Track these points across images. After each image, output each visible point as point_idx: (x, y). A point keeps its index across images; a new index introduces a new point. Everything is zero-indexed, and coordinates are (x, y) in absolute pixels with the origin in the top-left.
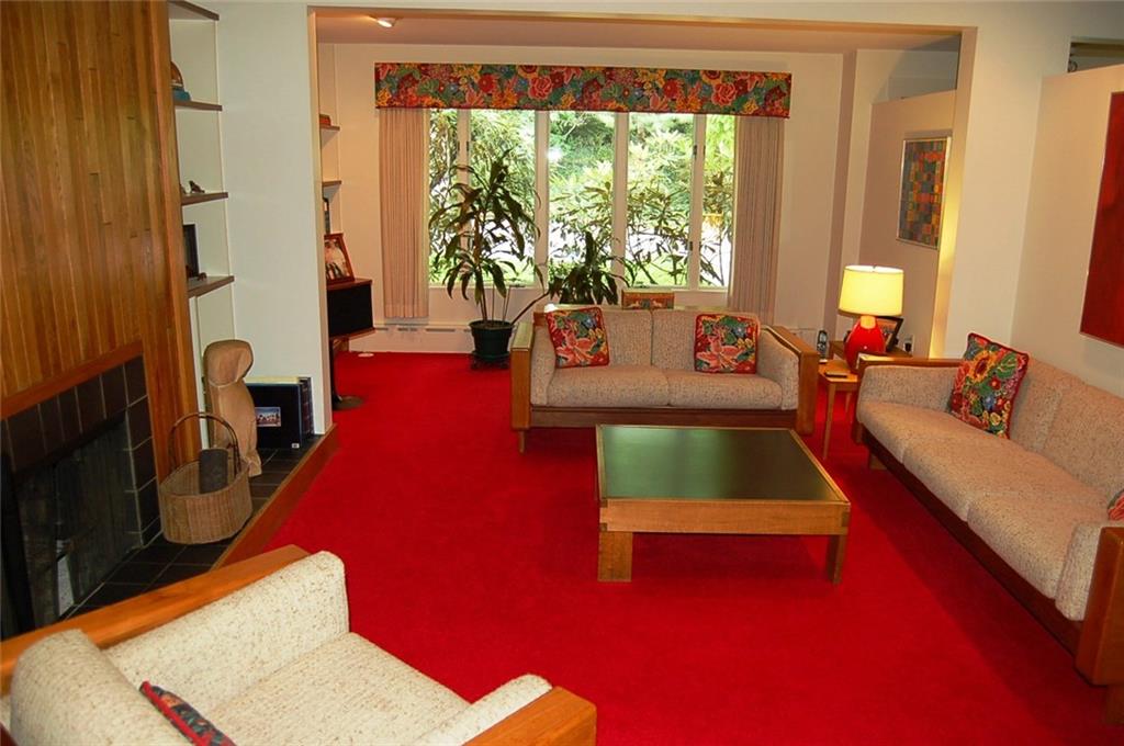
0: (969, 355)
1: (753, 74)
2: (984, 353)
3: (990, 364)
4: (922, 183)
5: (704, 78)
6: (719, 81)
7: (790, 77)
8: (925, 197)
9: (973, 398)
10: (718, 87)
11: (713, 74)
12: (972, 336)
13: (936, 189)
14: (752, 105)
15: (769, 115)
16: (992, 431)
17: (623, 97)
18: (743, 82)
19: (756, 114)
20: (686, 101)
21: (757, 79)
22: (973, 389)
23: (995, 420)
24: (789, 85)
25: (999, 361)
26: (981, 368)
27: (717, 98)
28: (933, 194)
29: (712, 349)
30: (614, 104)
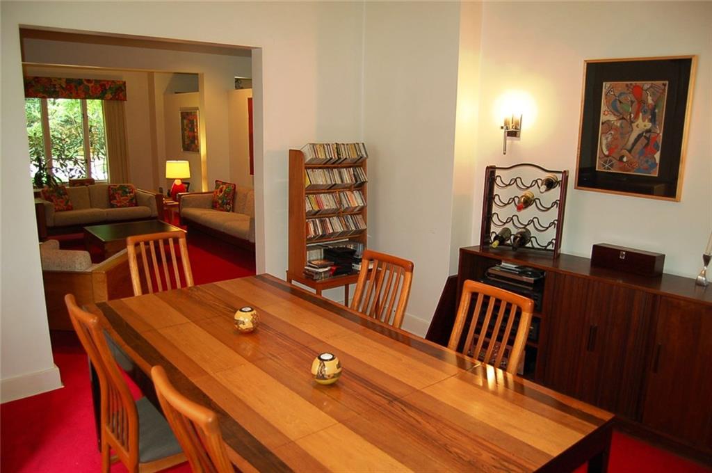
0: (217, 188)
1: (108, 81)
2: (221, 186)
3: (224, 189)
4: (189, 128)
5: (85, 83)
6: (92, 84)
7: (125, 83)
8: (191, 134)
9: (220, 202)
10: (92, 87)
11: (89, 81)
12: (216, 181)
13: (196, 130)
14: (109, 95)
15: (117, 100)
16: (228, 211)
17: (45, 92)
18: (104, 85)
19: (111, 99)
20: (77, 93)
21: (110, 83)
22: (220, 198)
23: (228, 207)
24: (125, 87)
25: (226, 188)
26: (221, 191)
27: (92, 92)
28: (194, 132)
29: (117, 198)
30: (41, 95)
